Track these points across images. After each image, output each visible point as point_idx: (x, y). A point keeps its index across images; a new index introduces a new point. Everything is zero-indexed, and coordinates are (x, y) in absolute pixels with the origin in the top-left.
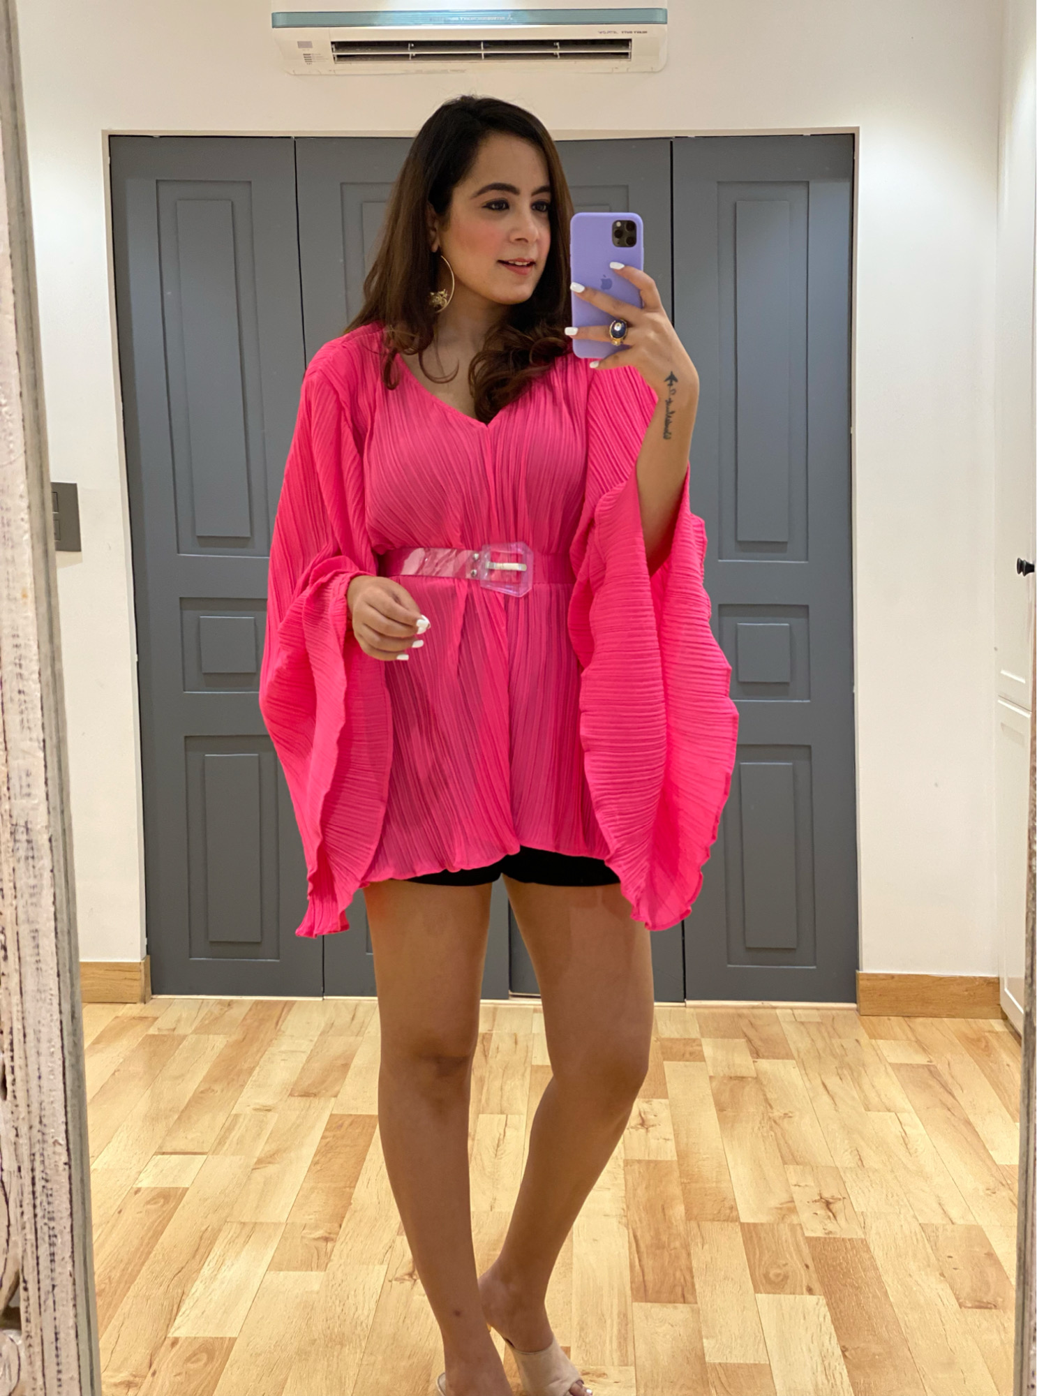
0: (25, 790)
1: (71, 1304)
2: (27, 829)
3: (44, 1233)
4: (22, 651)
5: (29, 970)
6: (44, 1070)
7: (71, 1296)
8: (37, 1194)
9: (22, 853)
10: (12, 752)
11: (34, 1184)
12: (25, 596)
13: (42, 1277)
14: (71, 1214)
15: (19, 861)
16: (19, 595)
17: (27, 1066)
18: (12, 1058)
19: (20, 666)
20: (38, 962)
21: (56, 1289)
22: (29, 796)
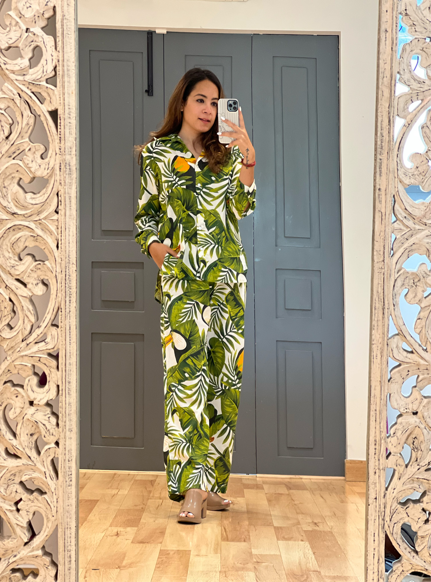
0: (69, 153)
1: (75, 317)
2: (69, 165)
3: (68, 292)
4: (71, 110)
5: (68, 209)
7: (75, 315)
8: (67, 280)
9: (67, 172)
10: (66, 141)
11: (66, 276)
12: (72, 93)
13: (67, 307)
14: (76, 287)
15: (66, 174)
16: (71, 93)
17: (66, 239)
18: (61, 236)
19: (70, 115)
20: (70, 206)
21: (71, 313)
22: (70, 154)
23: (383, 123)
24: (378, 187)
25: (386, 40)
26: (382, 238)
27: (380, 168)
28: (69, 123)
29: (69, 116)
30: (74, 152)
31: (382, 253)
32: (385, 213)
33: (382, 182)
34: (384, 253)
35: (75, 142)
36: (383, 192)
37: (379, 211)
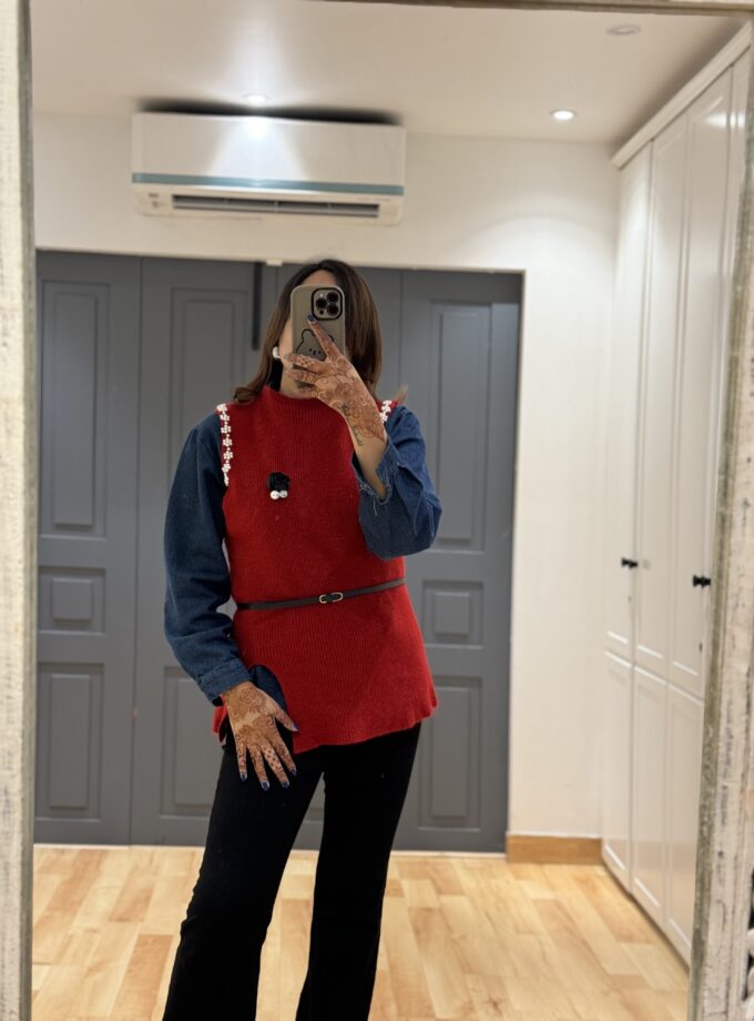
0: (7, 765)
2: (6, 793)
4: (11, 669)
6: (7, 961)
12: (17, 630)
16: (12, 629)
19: (9, 679)
20: (6, 885)
22: (9, 768)
23: (733, 707)
24: (717, 848)
25: (744, 525)
26: (723, 961)
27: (723, 806)
28: (9, 697)
29: (7, 682)
30: (17, 764)
31: (722, 996)
32: (734, 907)
33: (726, 838)
34: (727, 996)
35: (20, 740)
36: (728, 863)
37: (719, 901)
